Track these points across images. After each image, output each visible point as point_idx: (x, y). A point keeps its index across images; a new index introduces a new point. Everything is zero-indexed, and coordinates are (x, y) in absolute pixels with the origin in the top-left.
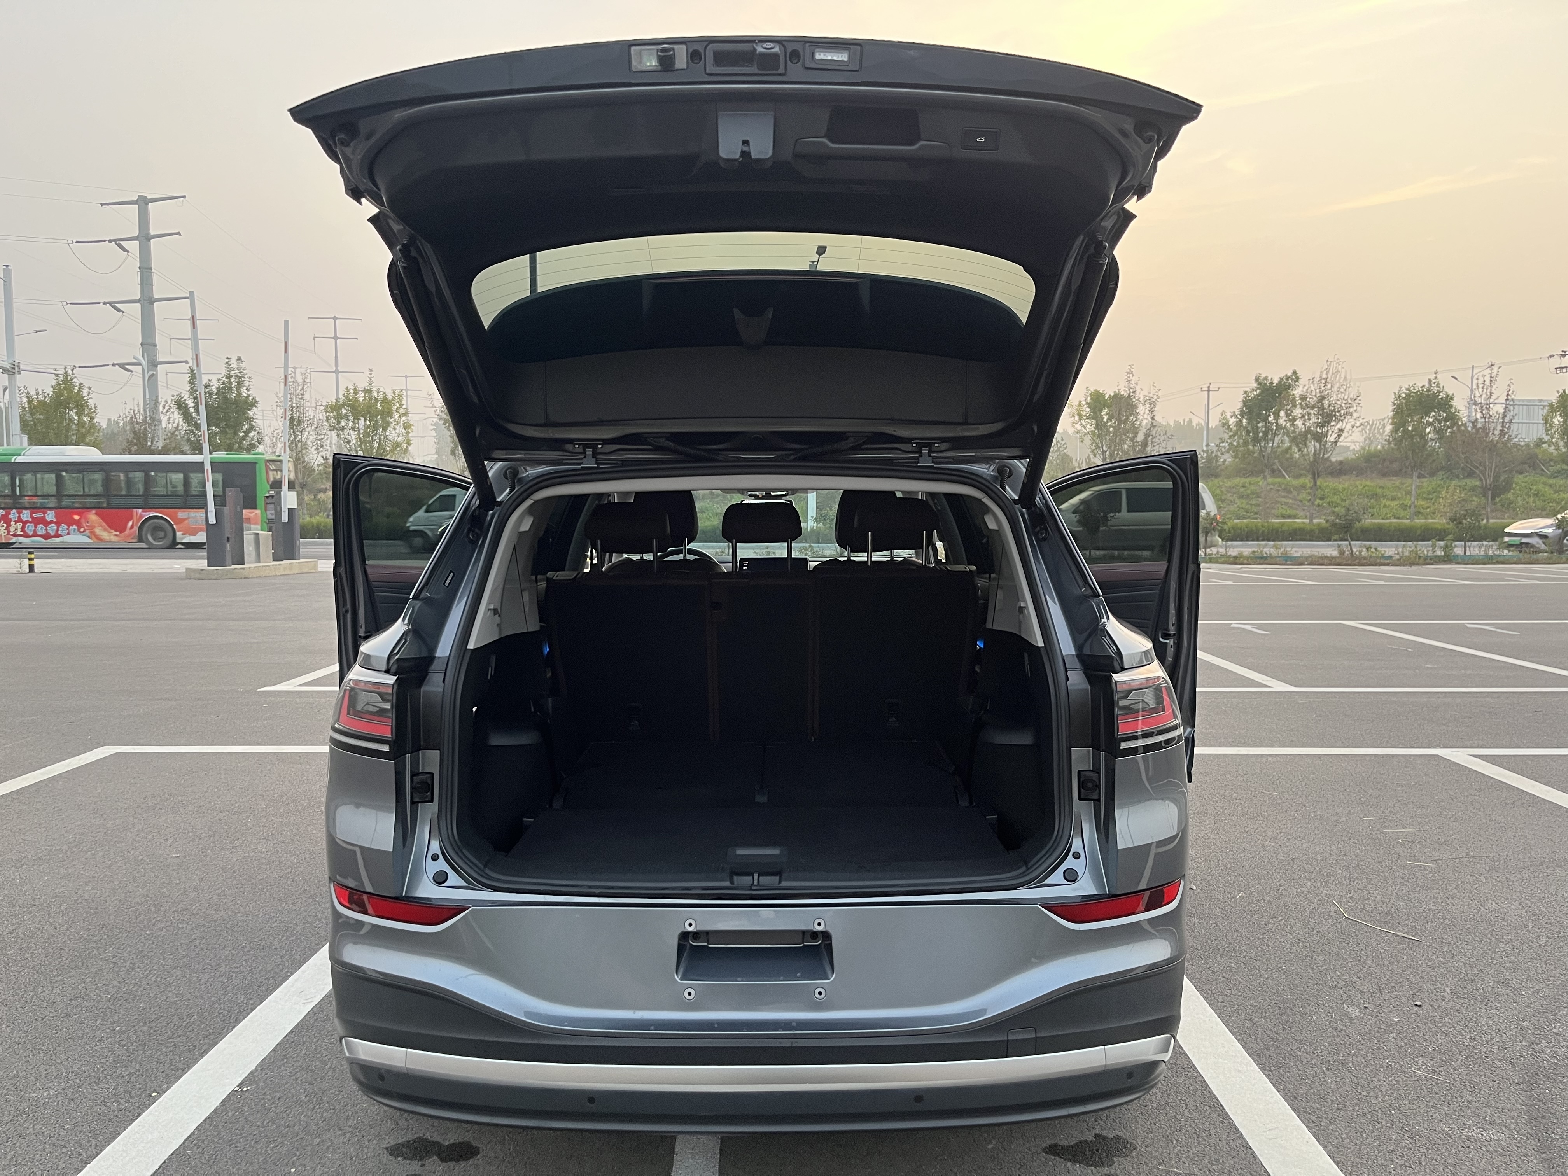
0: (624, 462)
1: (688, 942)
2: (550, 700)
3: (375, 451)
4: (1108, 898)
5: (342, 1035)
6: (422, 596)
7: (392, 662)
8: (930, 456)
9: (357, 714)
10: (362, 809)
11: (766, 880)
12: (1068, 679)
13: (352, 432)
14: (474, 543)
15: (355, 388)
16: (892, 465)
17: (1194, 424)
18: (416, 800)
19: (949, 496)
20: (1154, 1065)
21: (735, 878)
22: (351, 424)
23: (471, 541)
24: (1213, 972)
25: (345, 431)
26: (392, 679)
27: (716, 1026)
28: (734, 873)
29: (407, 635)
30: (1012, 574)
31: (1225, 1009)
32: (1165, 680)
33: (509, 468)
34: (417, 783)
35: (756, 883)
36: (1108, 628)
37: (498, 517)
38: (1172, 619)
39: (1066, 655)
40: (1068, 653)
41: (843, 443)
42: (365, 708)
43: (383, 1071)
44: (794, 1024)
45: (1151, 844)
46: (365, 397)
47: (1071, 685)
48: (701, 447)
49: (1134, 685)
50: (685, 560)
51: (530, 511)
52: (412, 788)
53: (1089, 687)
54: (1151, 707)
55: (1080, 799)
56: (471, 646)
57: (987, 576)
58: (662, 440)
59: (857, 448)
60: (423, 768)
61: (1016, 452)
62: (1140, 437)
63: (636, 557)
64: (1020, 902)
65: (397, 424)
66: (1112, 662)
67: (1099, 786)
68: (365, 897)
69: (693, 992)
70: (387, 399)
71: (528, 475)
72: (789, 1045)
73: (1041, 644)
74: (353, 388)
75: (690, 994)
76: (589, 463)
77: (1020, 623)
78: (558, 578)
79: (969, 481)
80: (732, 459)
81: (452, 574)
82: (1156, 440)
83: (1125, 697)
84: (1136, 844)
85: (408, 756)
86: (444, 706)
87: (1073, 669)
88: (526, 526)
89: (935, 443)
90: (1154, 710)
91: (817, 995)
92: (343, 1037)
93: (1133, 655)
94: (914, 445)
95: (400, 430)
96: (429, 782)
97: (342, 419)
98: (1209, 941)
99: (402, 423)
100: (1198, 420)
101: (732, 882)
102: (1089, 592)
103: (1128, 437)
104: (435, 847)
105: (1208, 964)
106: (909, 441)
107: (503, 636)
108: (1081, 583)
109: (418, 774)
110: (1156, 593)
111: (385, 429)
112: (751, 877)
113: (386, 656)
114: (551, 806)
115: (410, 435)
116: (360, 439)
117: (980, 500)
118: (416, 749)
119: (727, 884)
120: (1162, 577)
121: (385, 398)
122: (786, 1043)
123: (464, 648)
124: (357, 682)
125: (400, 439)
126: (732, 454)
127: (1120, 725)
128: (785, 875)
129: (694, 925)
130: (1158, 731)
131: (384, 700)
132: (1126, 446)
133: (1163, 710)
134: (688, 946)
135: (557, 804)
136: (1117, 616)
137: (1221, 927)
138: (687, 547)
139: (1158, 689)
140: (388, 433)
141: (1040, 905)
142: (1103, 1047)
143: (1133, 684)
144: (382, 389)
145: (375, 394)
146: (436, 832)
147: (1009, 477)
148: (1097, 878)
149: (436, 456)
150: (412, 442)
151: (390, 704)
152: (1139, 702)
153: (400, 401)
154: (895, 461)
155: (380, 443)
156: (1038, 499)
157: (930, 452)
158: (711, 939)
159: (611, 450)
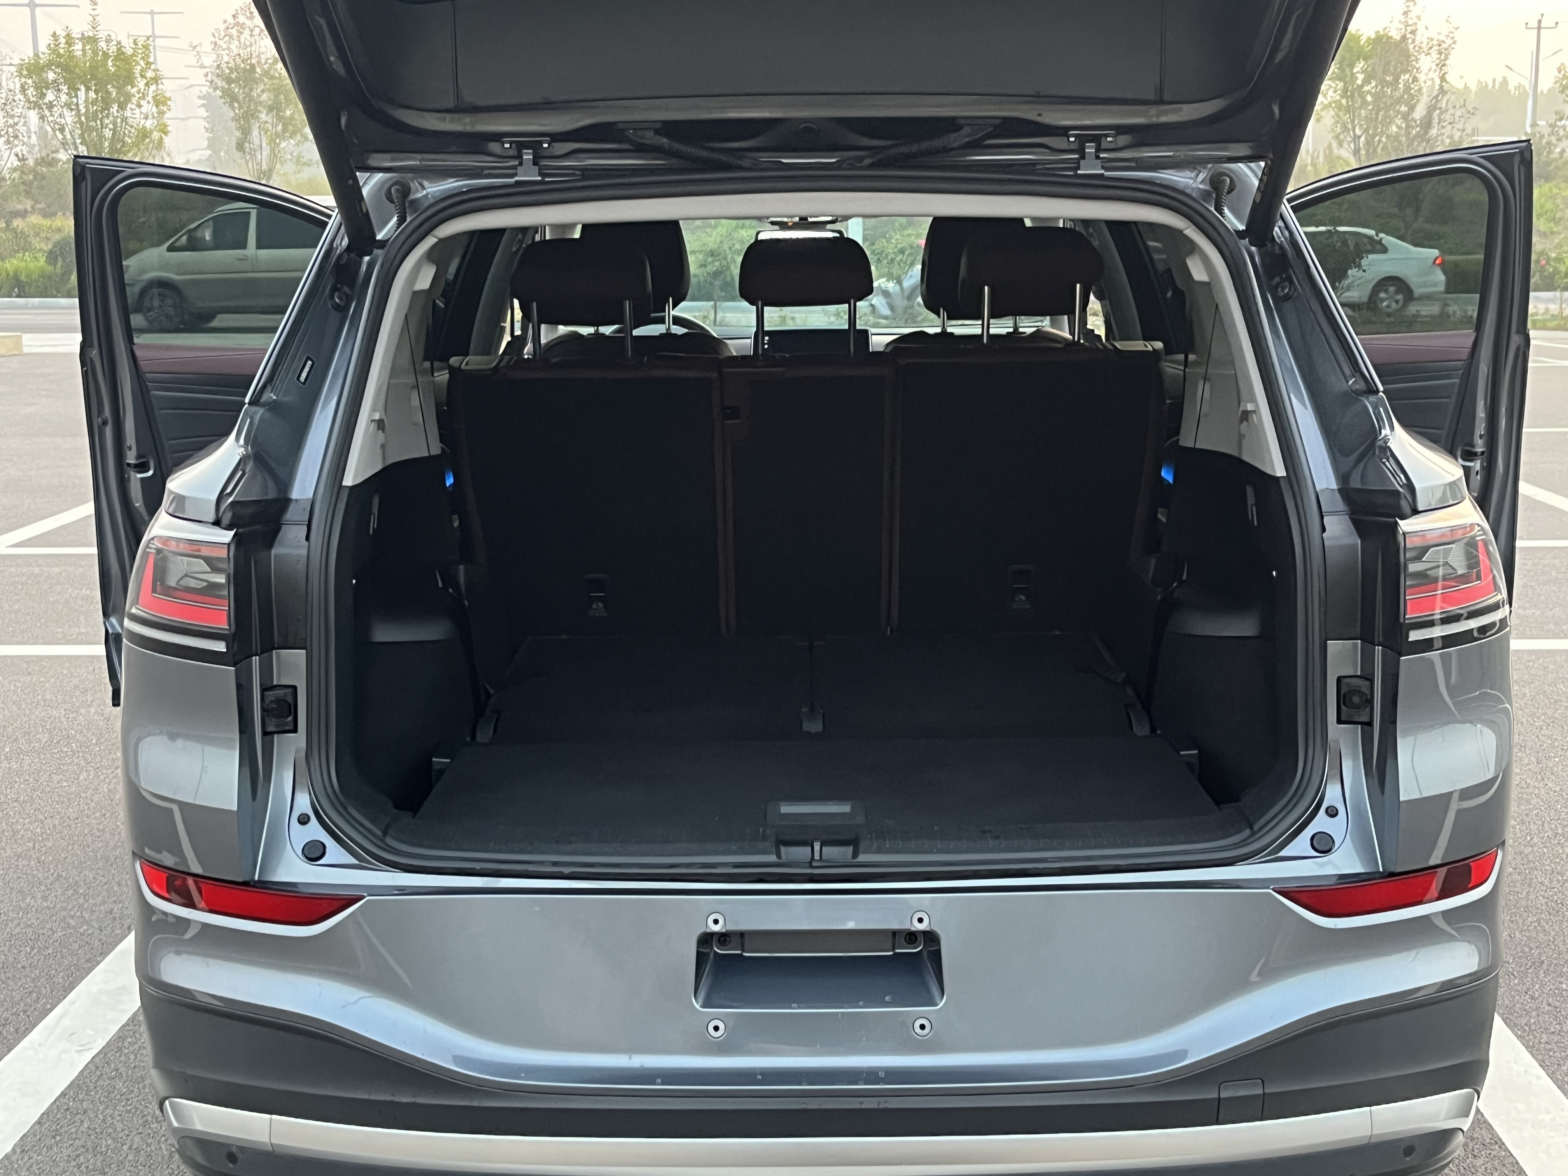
0: (586, 173)
1: (712, 948)
2: (461, 568)
3: (107, 144)
4: (1381, 878)
5: (163, 1093)
6: (264, 398)
7: (223, 507)
8: (1098, 157)
9: (168, 591)
10: (180, 743)
11: (833, 852)
12: (1324, 529)
13: (67, 113)
14: (342, 309)
15: (68, 35)
16: (1033, 173)
17: (1511, 87)
18: (271, 729)
19: (1117, 227)
20: (1446, 1135)
21: (783, 849)
22: (64, 98)
23: (337, 307)
24: (1532, 998)
25: (55, 109)
26: (227, 536)
27: (759, 1077)
28: (782, 842)
29: (245, 464)
30: (1231, 354)
31: (1551, 1053)
32: (1482, 529)
33: (396, 183)
34: (272, 702)
35: (817, 856)
36: (1392, 445)
37: (382, 266)
38: (1480, 428)
39: (1322, 491)
40: (1324, 486)
41: (953, 136)
42: (182, 582)
43: (234, 1150)
44: (882, 1074)
45: (1451, 793)
46: (84, 50)
47: (1329, 538)
48: (712, 145)
49: (1431, 538)
50: (668, 335)
51: (431, 256)
52: (264, 710)
53: (1359, 542)
54: (1460, 572)
55: (1339, 721)
56: (349, 480)
57: (1181, 357)
58: (650, 134)
59: (976, 145)
60: (279, 679)
61: (1243, 150)
62: (1419, 113)
63: (586, 330)
64: (1243, 884)
65: (143, 97)
66: (1399, 502)
67: (1370, 702)
68: (190, 881)
69: (722, 1026)
70: (123, 53)
71: (426, 196)
72: (875, 1106)
73: (1280, 471)
74: (64, 34)
75: (716, 1028)
76: (529, 175)
77: (1241, 437)
78: (469, 367)
79: (1166, 200)
80: (765, 165)
81: (309, 363)
82: (1448, 117)
83: (1418, 558)
84: (1425, 795)
85: (256, 660)
86: (310, 578)
87: (1333, 513)
88: (424, 282)
89: (1106, 136)
90: (1464, 579)
91: (918, 1030)
92: (167, 1098)
93: (1432, 489)
94: (1072, 139)
95: (148, 107)
96: (290, 700)
97: (47, 88)
98: (1527, 950)
99: (151, 95)
100: (1520, 78)
101: (779, 856)
102: (1361, 386)
103: (1398, 112)
104: (303, 803)
105: (1524, 984)
106: (1064, 131)
107: (390, 461)
108: (1347, 371)
109: (274, 687)
110: (1454, 384)
111: (122, 107)
112: (809, 849)
113: (214, 497)
114: (473, 738)
115: (166, 116)
116: (81, 123)
117: (1181, 232)
118: (267, 648)
119: (773, 858)
120: (1464, 358)
121: (120, 55)
122: (870, 1104)
123: (337, 484)
124: (166, 540)
125: (149, 124)
126: (765, 158)
127: (1408, 603)
128: (862, 846)
129: (721, 922)
130: (1469, 613)
131: (215, 570)
132: (1394, 128)
133: (1479, 578)
134: (712, 956)
135: (484, 735)
136: (1405, 425)
137: (1547, 927)
138: (672, 313)
139: (1472, 544)
140: (128, 113)
141: (1273, 890)
142: (1368, 1108)
143: (1429, 535)
144: (113, 37)
145: (103, 44)
146: (304, 779)
147: (1229, 192)
148: (1365, 849)
149: (209, 152)
150: (169, 128)
151: (224, 576)
152: (1438, 566)
153: (145, 57)
154: (1038, 167)
155: (114, 130)
156: (1276, 229)
157: (1099, 149)
158: (746, 946)
159: (565, 151)
